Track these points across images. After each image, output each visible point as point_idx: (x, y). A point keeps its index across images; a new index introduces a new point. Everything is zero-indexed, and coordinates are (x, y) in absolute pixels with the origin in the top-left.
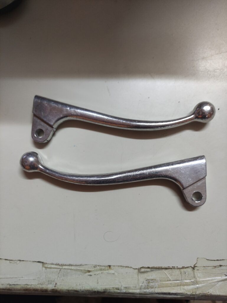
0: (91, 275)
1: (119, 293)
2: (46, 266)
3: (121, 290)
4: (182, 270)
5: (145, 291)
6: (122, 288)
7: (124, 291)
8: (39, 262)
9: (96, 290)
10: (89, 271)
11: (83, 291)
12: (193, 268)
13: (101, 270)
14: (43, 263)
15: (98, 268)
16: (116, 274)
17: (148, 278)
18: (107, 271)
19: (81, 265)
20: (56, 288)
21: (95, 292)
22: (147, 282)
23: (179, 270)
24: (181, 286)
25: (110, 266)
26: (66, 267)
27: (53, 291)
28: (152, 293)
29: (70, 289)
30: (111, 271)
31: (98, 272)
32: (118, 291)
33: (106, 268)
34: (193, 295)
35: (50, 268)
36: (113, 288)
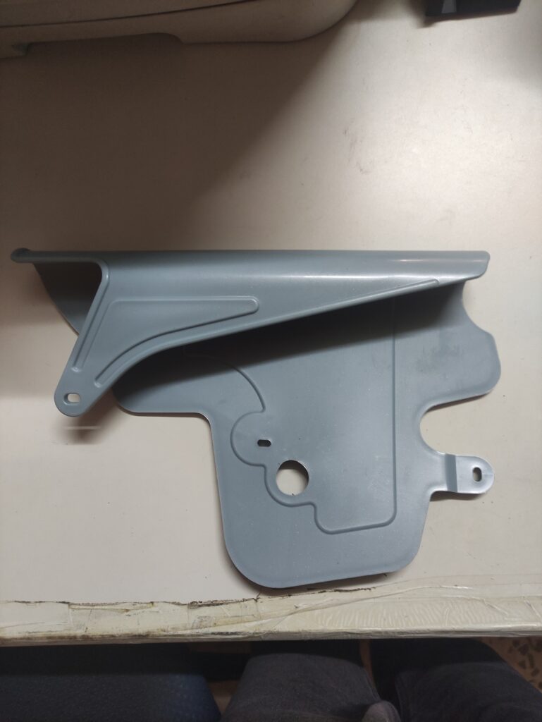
0: (129, 616)
1: (165, 636)
2: (73, 607)
3: (168, 632)
4: (242, 603)
5: (197, 631)
6: (169, 629)
7: (171, 633)
8: (64, 602)
9: (137, 633)
10: (127, 611)
11: (120, 636)
12: (256, 600)
13: (142, 608)
14: (68, 603)
15: (138, 605)
16: (161, 612)
17: (201, 615)
18: (149, 609)
19: (117, 604)
20: (87, 633)
21: (136, 636)
22: (200, 620)
23: (238, 604)
24: (241, 622)
25: (152, 603)
26: (98, 607)
27: (85, 637)
28: (206, 634)
29: (105, 634)
30: (154, 609)
31: (138, 611)
32: (165, 633)
33: (149, 605)
34: (257, 633)
35: (79, 609)
36: (158, 629)
